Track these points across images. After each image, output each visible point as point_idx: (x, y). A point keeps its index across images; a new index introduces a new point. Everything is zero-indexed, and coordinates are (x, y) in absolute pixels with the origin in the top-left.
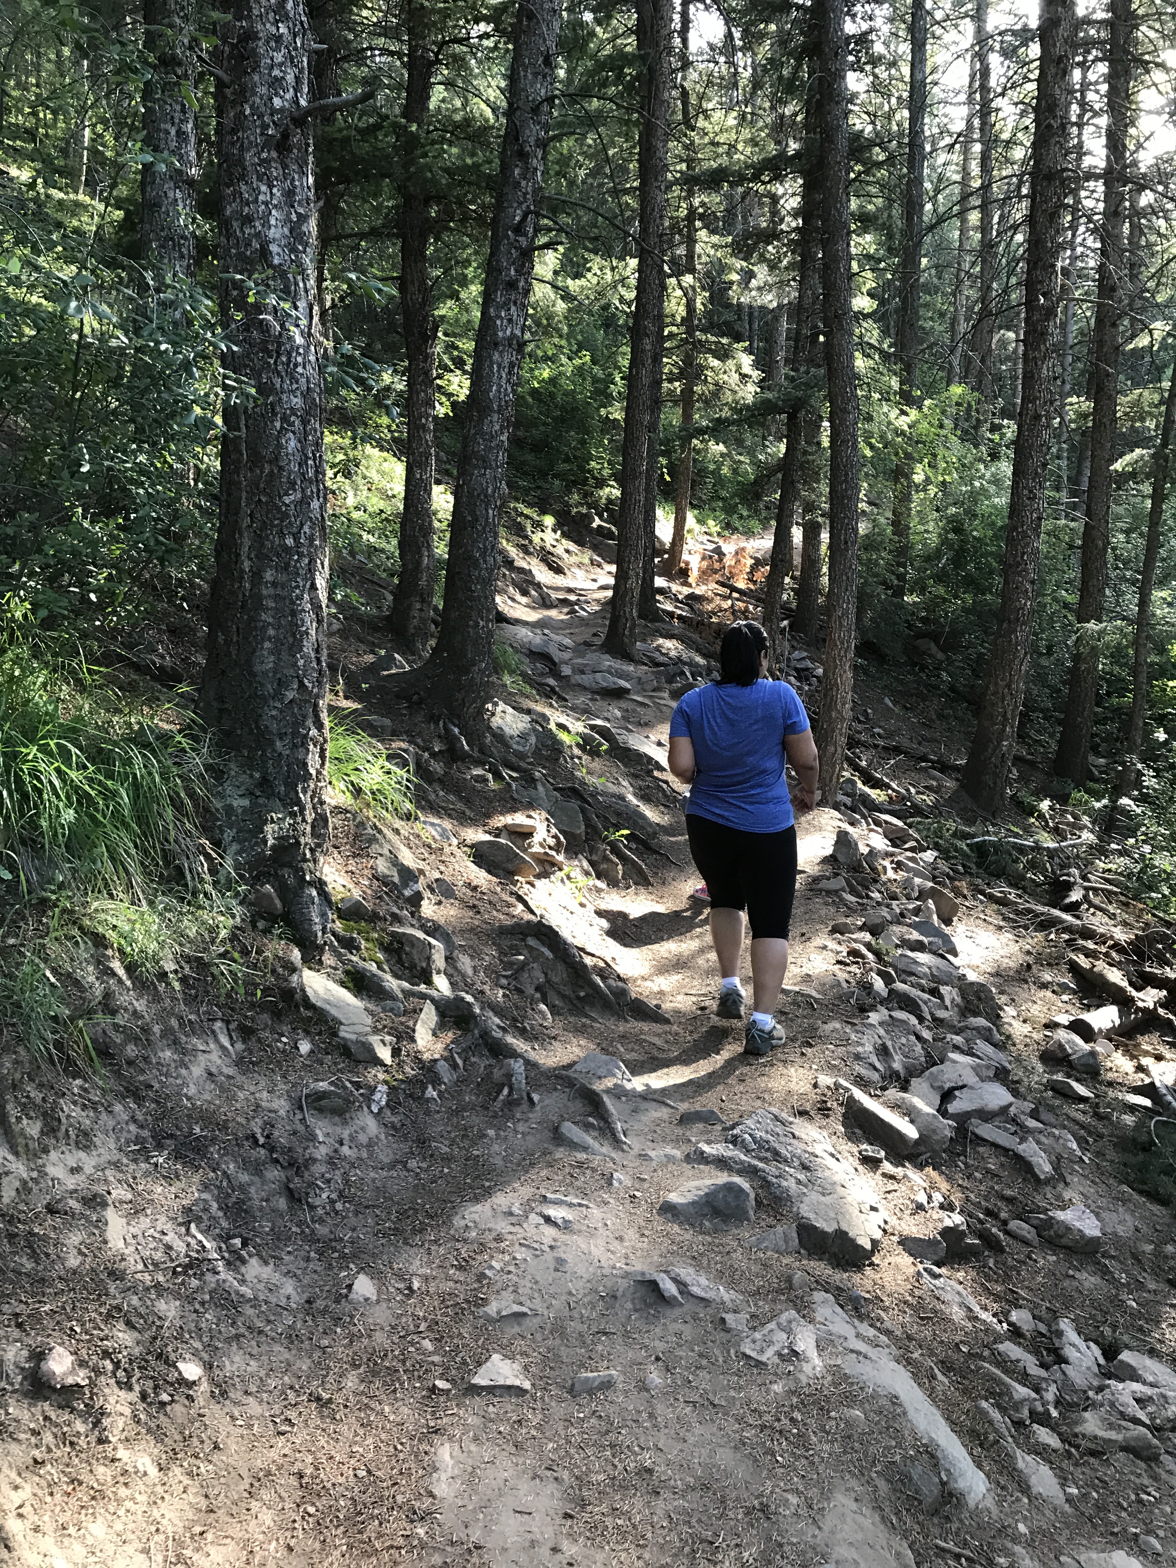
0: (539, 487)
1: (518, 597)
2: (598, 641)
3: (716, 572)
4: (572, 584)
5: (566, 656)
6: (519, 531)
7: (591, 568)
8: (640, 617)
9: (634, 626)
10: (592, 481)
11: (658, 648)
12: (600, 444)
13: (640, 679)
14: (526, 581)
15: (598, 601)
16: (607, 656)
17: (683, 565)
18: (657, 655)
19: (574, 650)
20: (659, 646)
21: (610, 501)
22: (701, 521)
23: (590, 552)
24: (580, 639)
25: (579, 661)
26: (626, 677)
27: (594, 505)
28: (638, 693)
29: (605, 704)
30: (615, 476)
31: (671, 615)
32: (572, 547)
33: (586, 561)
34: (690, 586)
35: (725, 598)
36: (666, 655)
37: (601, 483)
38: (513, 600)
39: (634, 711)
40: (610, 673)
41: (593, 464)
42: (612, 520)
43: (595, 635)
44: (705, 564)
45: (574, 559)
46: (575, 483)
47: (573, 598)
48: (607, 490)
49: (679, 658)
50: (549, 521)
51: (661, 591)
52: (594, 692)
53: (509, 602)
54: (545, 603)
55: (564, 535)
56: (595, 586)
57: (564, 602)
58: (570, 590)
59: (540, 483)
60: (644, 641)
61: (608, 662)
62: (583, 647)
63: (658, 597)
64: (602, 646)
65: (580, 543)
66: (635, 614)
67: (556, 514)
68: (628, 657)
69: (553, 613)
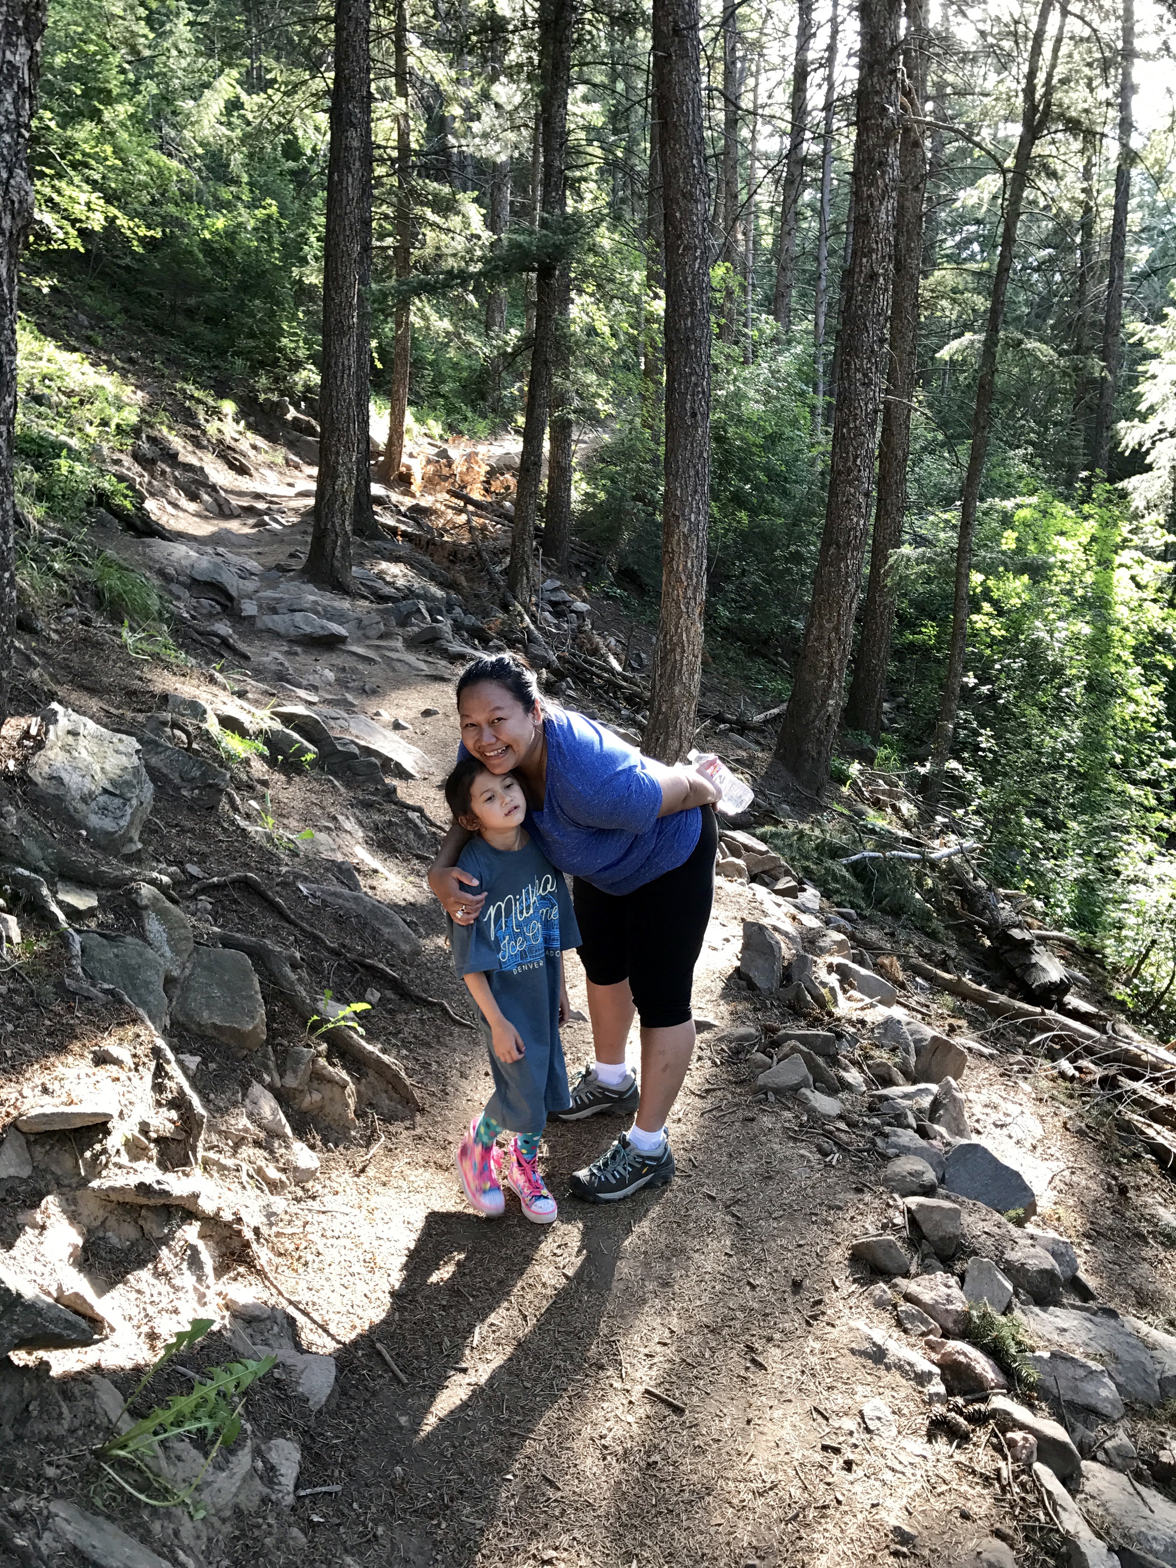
0: (216, 367)
1: (184, 502)
2: (297, 565)
3: (446, 478)
4: (261, 489)
5: (250, 585)
6: (188, 418)
7: (286, 470)
8: (354, 533)
9: (347, 544)
10: (283, 363)
11: (380, 576)
12: (293, 317)
13: (360, 621)
14: (195, 481)
15: (296, 510)
16: (311, 587)
17: (403, 469)
18: (379, 584)
19: (262, 577)
20: (382, 572)
21: (308, 389)
22: (420, 420)
23: (284, 450)
24: (271, 561)
25: (269, 593)
26: (339, 617)
27: (288, 392)
28: (358, 641)
29: (309, 659)
30: (313, 358)
31: (394, 531)
32: (260, 442)
33: (280, 460)
34: (413, 496)
35: (459, 511)
36: (391, 584)
37: (296, 366)
38: (176, 506)
39: (354, 670)
40: (316, 613)
41: (285, 341)
42: (311, 410)
43: (292, 556)
44: (431, 469)
45: (262, 458)
46: (262, 364)
47: (261, 505)
48: (304, 374)
49: (409, 589)
50: (229, 407)
51: (379, 501)
52: (292, 641)
53: (169, 508)
54: (223, 511)
55: (249, 426)
56: (292, 492)
57: (250, 511)
58: (258, 496)
59: (218, 362)
60: (361, 564)
61: (311, 595)
62: (275, 574)
63: (376, 508)
64: (303, 571)
65: (271, 438)
66: (348, 528)
67: (237, 400)
68: (341, 588)
69: (234, 525)
